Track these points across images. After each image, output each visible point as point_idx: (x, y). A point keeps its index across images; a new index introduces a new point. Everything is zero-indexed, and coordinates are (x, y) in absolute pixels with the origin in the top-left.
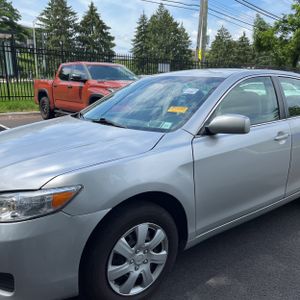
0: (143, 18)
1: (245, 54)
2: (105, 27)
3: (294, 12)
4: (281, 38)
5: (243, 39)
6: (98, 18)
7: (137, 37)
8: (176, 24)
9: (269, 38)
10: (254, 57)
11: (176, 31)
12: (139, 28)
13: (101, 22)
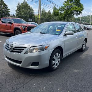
0: (19, 4)
1: (50, 16)
2: (6, 6)
3: (64, 6)
4: (61, 13)
5: (49, 12)
6: (4, 2)
7: (17, 9)
8: (29, 6)
9: (58, 12)
10: (52, 17)
11: (30, 9)
12: (18, 7)
13: (5, 4)
